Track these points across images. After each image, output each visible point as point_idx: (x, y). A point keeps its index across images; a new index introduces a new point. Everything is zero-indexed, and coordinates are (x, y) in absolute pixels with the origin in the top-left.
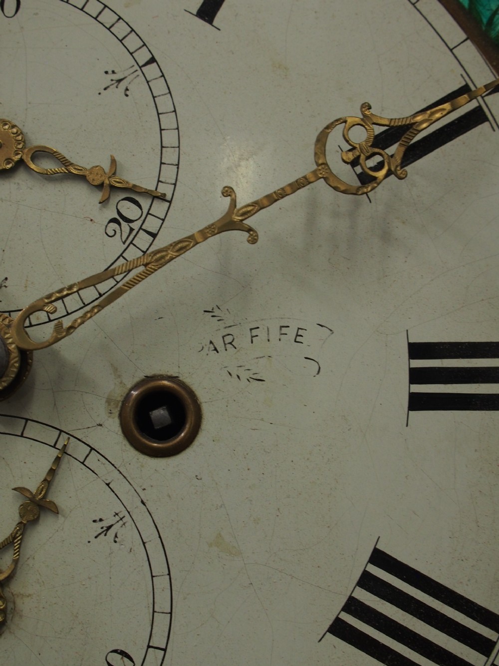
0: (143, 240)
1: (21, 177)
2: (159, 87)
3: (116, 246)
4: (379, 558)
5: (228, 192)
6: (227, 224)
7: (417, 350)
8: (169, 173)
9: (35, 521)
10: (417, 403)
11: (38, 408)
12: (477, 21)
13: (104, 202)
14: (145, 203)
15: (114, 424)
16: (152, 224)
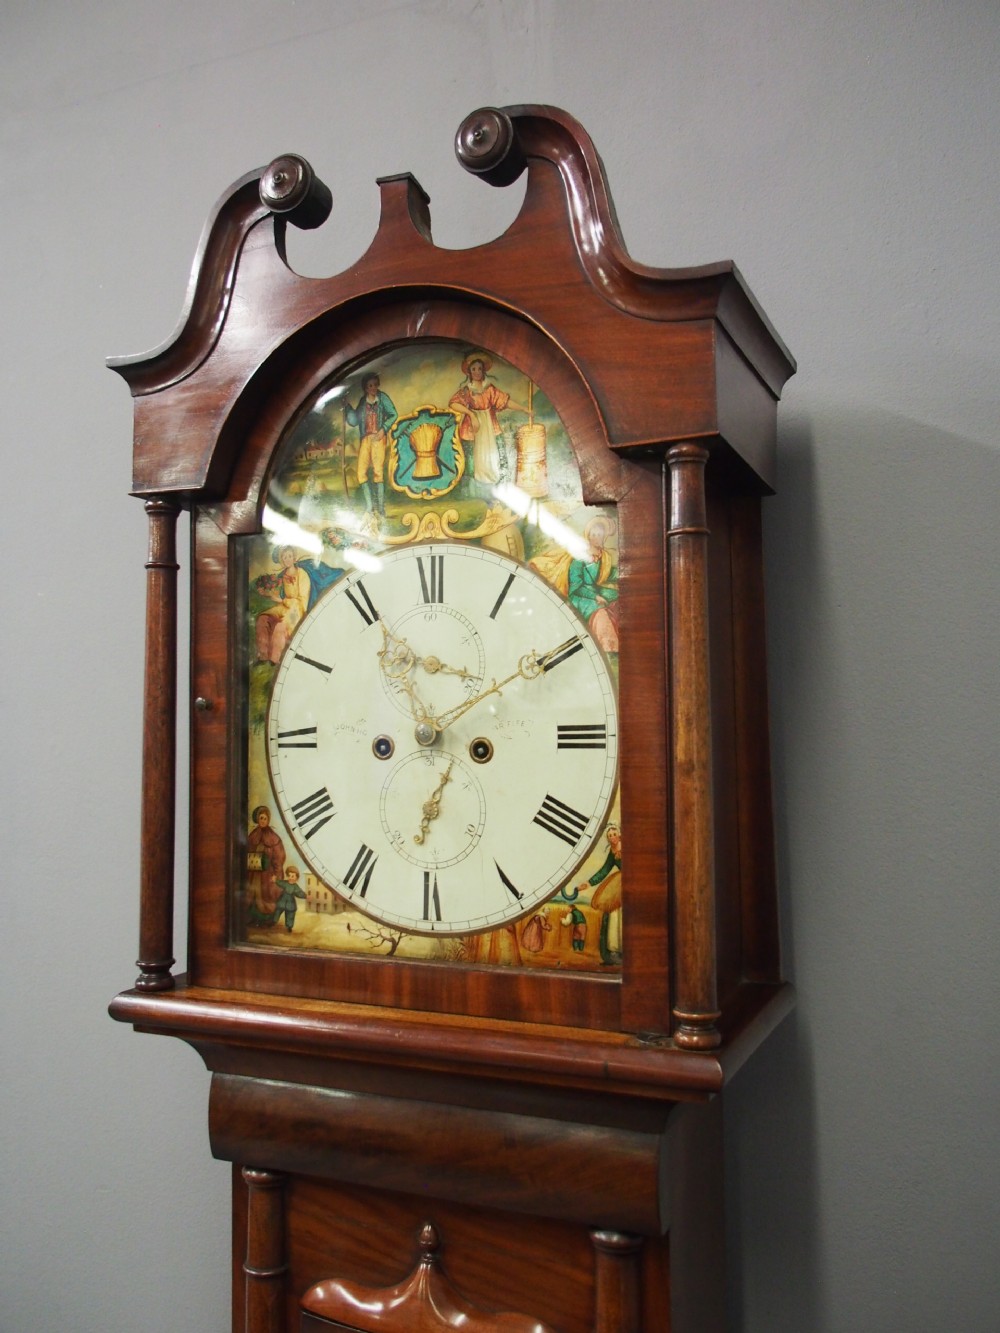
0: (475, 693)
1: (438, 674)
2: (478, 642)
3: (466, 696)
4: (548, 798)
5: (493, 680)
6: (494, 691)
7: (561, 728)
8: (482, 671)
9: (445, 783)
10: (561, 746)
11: (446, 748)
12: (580, 613)
13: (463, 681)
14: (475, 680)
15: (467, 753)
16: (477, 688)
